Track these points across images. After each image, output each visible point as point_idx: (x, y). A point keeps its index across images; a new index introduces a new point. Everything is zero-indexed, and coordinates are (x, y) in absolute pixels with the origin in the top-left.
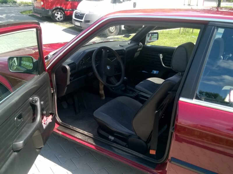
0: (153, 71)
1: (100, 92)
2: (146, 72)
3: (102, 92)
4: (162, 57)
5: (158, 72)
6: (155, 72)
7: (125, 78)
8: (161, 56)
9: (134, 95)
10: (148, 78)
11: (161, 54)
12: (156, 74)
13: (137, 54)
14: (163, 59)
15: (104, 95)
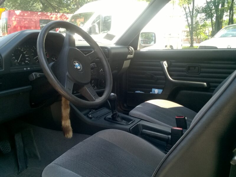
0: (153, 89)
1: (63, 123)
2: (142, 92)
3: (67, 123)
4: (167, 65)
5: (161, 91)
6: (156, 91)
7: (112, 94)
8: (165, 64)
9: (130, 126)
10: (146, 101)
11: (164, 61)
12: (158, 94)
13: (126, 64)
14: (168, 68)
15: (71, 128)
